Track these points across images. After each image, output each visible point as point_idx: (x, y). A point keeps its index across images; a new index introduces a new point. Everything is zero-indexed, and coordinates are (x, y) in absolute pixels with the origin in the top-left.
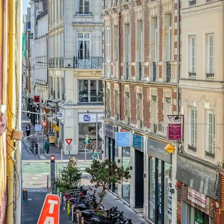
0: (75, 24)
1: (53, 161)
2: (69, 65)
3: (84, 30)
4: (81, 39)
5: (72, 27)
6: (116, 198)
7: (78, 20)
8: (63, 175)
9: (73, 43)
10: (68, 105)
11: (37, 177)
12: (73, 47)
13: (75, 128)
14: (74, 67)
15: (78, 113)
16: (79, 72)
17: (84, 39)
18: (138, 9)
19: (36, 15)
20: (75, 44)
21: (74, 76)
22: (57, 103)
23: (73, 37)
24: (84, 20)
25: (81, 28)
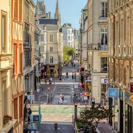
0: (100, 23)
1: (76, 106)
2: (95, 48)
3: (105, 27)
4: (103, 33)
5: (98, 25)
6: (111, 129)
7: (101, 21)
8: (81, 115)
9: (98, 35)
10: (94, 73)
11: (69, 116)
12: (98, 37)
13: (99, 87)
14: (98, 50)
15: (101, 78)
16: (101, 52)
17: (105, 33)
18: (121, 12)
19: (84, 19)
20: (99, 36)
21: (98, 55)
22: (89, 71)
23: (98, 31)
24: (105, 21)
25: (103, 26)
